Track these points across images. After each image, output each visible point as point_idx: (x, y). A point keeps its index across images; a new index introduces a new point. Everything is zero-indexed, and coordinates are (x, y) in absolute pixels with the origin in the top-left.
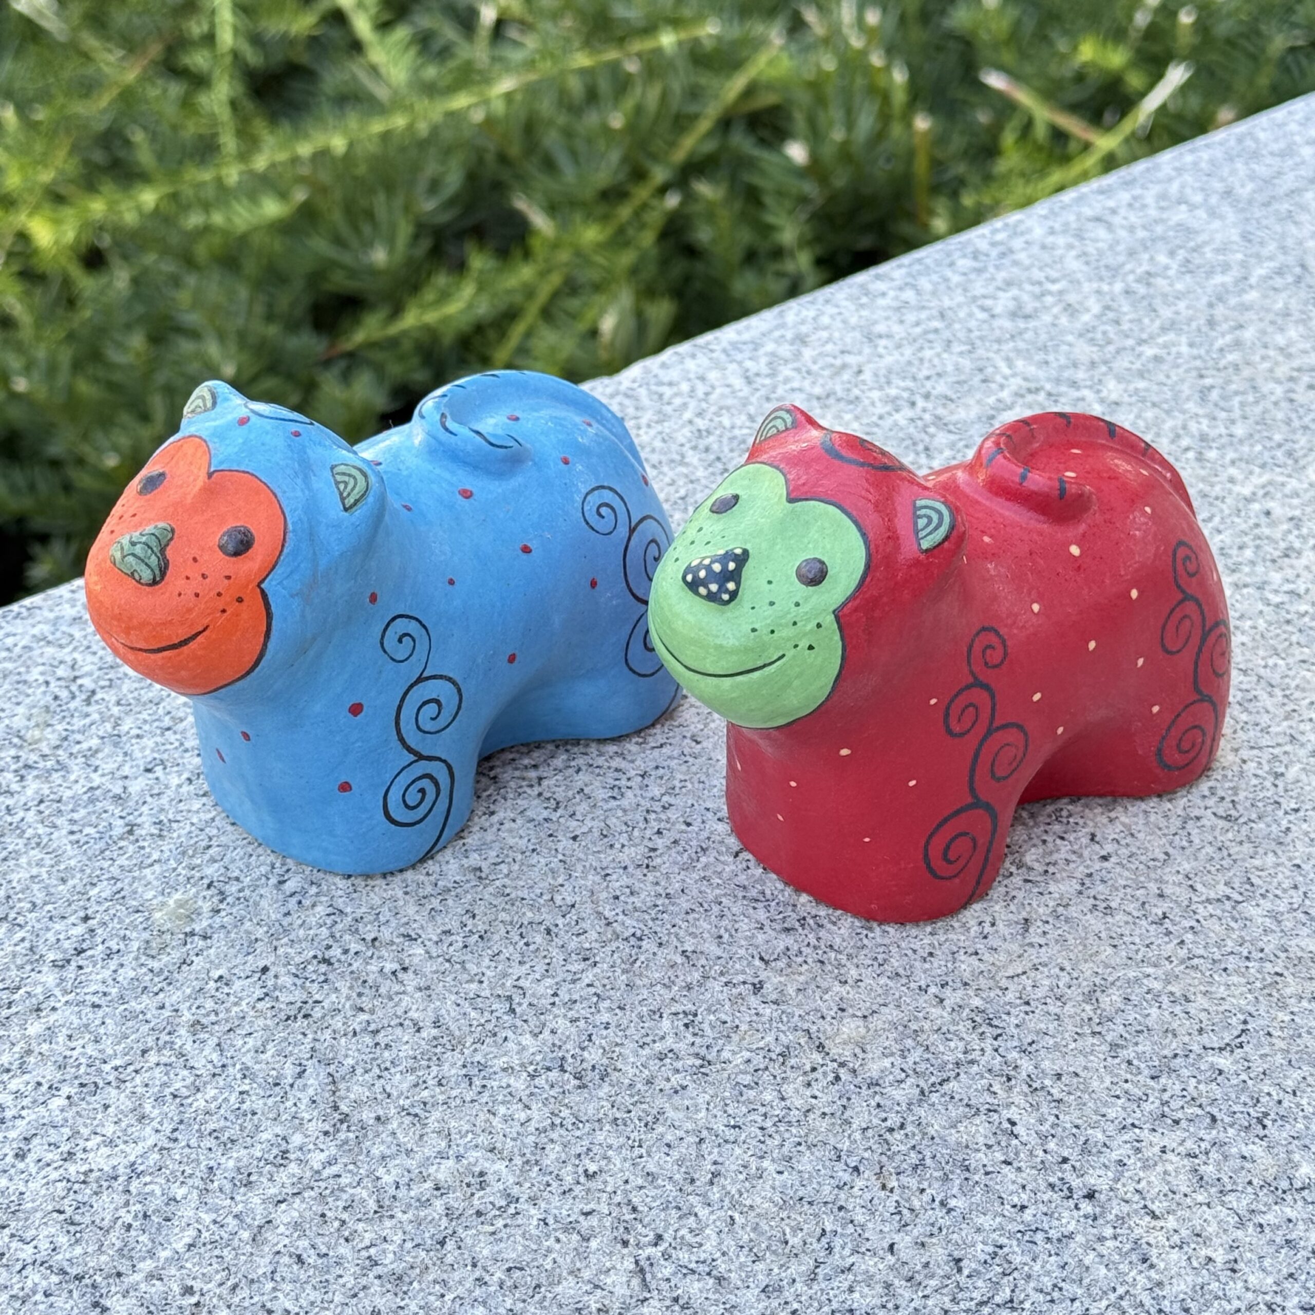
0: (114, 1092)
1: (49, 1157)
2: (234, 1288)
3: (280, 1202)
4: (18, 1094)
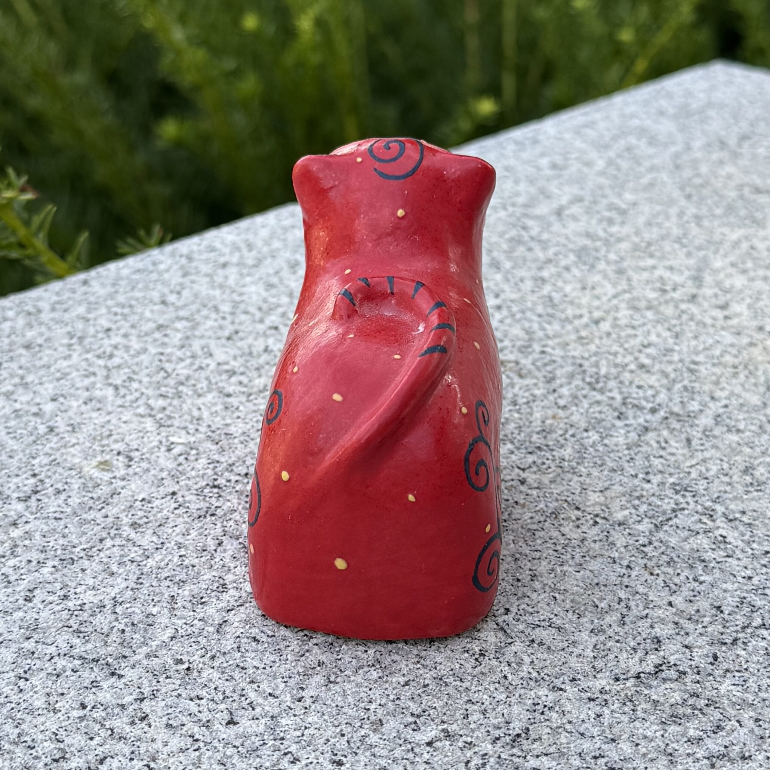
0: (87, 562)
1: (50, 599)
2: (213, 658)
3: (229, 610)
4: (15, 568)
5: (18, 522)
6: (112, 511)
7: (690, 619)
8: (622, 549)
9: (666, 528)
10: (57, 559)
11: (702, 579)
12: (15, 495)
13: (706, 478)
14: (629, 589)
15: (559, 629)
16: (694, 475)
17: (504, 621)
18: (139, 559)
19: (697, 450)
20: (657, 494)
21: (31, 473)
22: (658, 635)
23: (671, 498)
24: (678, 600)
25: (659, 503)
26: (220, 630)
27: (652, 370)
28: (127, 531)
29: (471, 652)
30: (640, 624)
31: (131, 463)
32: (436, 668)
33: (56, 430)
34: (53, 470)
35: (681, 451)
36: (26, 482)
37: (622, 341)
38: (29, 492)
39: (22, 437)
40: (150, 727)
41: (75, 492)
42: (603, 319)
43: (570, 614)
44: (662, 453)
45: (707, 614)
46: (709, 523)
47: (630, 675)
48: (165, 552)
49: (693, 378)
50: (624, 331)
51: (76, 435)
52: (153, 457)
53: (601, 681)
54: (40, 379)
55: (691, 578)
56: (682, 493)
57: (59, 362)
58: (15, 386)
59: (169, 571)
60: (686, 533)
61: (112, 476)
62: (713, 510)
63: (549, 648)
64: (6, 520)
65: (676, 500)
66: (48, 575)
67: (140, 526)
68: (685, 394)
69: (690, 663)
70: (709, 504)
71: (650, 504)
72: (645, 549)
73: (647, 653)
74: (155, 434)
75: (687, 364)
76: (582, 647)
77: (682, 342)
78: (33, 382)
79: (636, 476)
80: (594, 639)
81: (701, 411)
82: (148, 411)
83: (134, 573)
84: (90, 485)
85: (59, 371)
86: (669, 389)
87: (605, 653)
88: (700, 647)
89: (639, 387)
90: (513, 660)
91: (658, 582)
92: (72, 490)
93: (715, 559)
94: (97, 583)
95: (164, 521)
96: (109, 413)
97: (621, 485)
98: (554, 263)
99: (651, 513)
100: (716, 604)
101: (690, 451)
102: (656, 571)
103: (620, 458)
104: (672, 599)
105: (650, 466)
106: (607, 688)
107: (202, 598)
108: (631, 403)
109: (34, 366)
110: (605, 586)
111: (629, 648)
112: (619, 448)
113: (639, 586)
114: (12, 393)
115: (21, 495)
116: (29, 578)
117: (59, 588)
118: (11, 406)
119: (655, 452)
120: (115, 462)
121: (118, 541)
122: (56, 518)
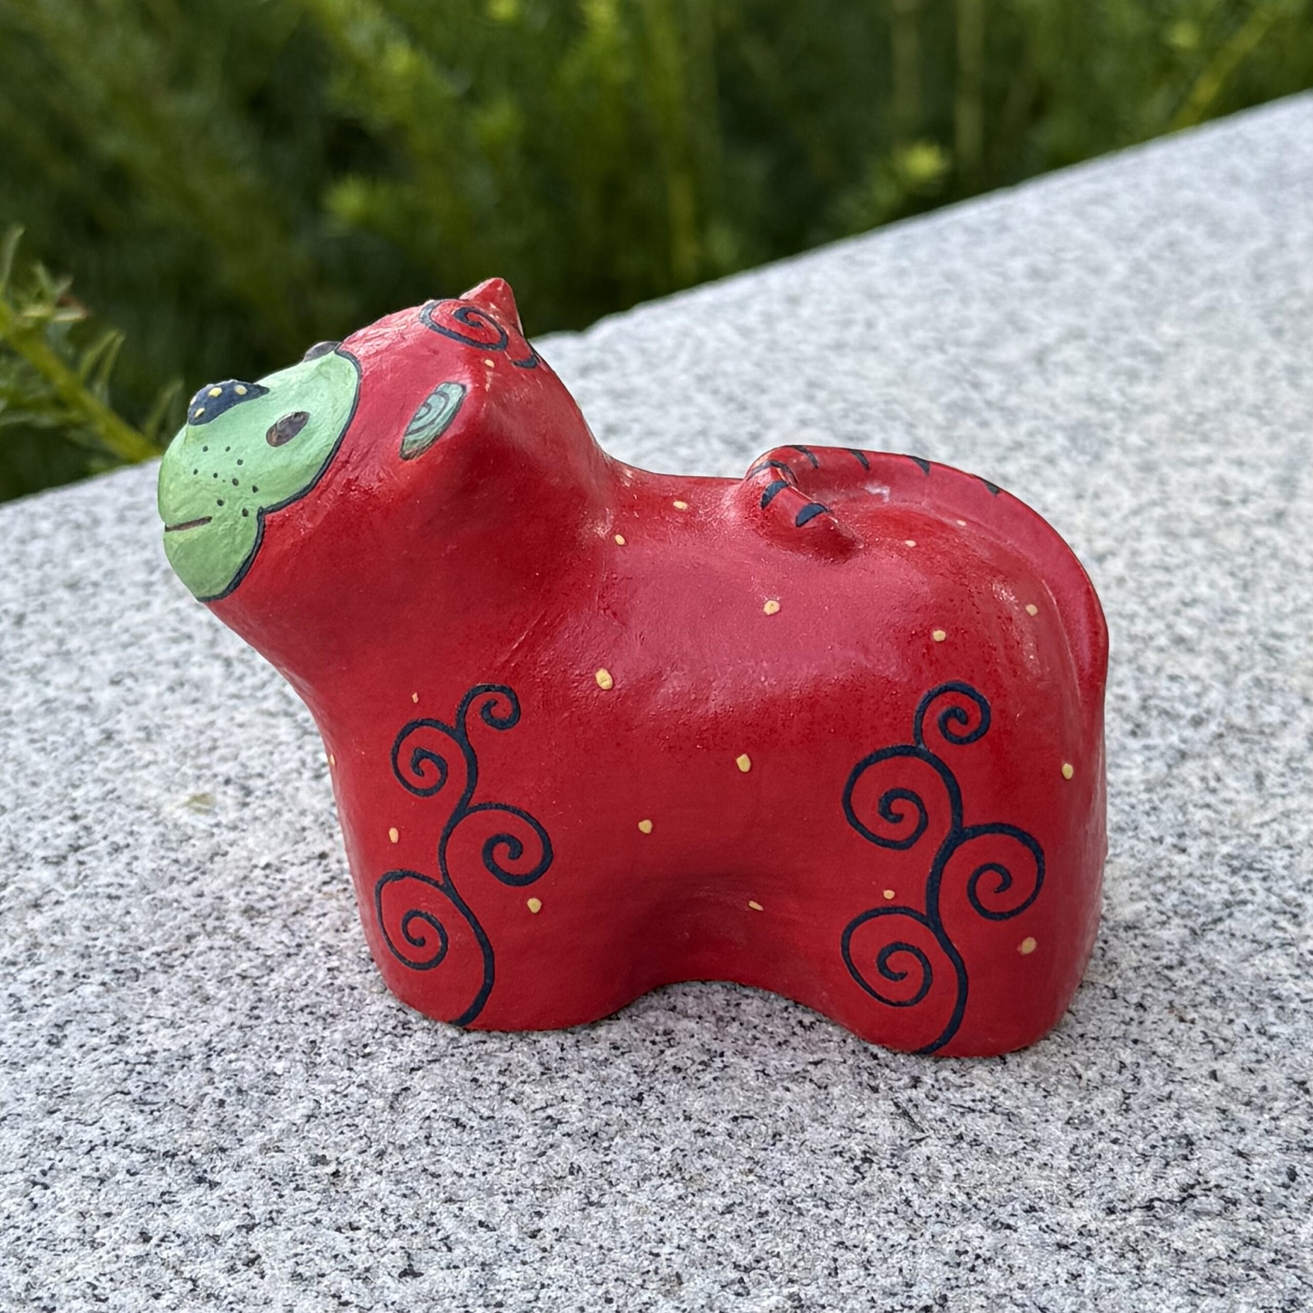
0: (162, 978)
1: (95, 1041)
2: (381, 1154)
3: (413, 1070)
4: (34, 985)
5: (42, 901)
6: (211, 885)
7: (1248, 1104)
8: (1131, 974)
9: (1211, 936)
10: (109, 969)
11: (1273, 1030)
12: (40, 853)
13: (1289, 847)
14: (1140, 1046)
15: (1009, 1116)
16: (1266, 840)
17: (910, 1100)
18: (256, 973)
19: (1273, 796)
20: (1197, 873)
21: (69, 813)
22: (1190, 1131)
23: (1222, 882)
24: (1228, 1068)
25: (1200, 890)
26: (396, 1105)
27: (1197, 648)
28: (235, 922)
29: (847, 1156)
30: (1157, 1111)
31: (248, 800)
32: (782, 1183)
33: (118, 738)
34: (107, 810)
35: (1244, 797)
36: (59, 831)
37: (1144, 594)
38: (64, 849)
39: (56, 749)
40: (262, 1277)
41: (146, 850)
42: (1113, 554)
43: (1030, 1091)
44: (1210, 799)
45: (1281, 1094)
46: (1290, 928)
47: (1134, 1203)
48: (301, 961)
49: (1273, 663)
50: (1149, 575)
51: (152, 746)
52: (289, 789)
53: (1081, 1214)
54: (93, 643)
55: (1253, 1027)
56: (1244, 872)
57: (128, 614)
58: (48, 656)
59: (308, 996)
60: (1248, 946)
61: (213, 821)
62: (1299, 905)
63: (989, 1150)
64: (22, 898)
65: (1231, 886)
66: (92, 999)
67: (260, 913)
68: (1256, 692)
69: (1245, 1183)
70: (1291, 894)
71: (1184, 893)
72: (1172, 974)
73: (1167, 1164)
74: (293, 747)
75: (1262, 637)
76: (1049, 1150)
77: (1254, 596)
78: (79, 649)
79: (1161, 840)
80: (1072, 1137)
81: (1284, 724)
82: (283, 706)
83: (246, 997)
84: (173, 837)
85: (127, 630)
86: (1227, 683)
87: (1091, 1162)
88: (1265, 1155)
89: (1173, 678)
90: (923, 1170)
91: (1192, 1034)
92: (141, 846)
93: (1298, 994)
94: (179, 1015)
95: (302, 905)
96: (213, 708)
97: (1133, 856)
98: (1026, 450)
99: (1185, 907)
100: (1298, 1077)
101: (1261, 797)
102: (1191, 1015)
103: (1133, 807)
104: (1216, 1066)
105: (1187, 822)
106: (1092, 1226)
107: (365, 1046)
108: (1156, 707)
109: (83, 620)
110: (1096, 1039)
111: (1134, 1155)
112: (1132, 788)
113: (1158, 1042)
114: (42, 668)
115: (50, 853)
116: (56, 1003)
117: (110, 1022)
118: (38, 691)
119: (1196, 797)
120: (219, 797)
121: (219, 940)
122: (110, 897)
